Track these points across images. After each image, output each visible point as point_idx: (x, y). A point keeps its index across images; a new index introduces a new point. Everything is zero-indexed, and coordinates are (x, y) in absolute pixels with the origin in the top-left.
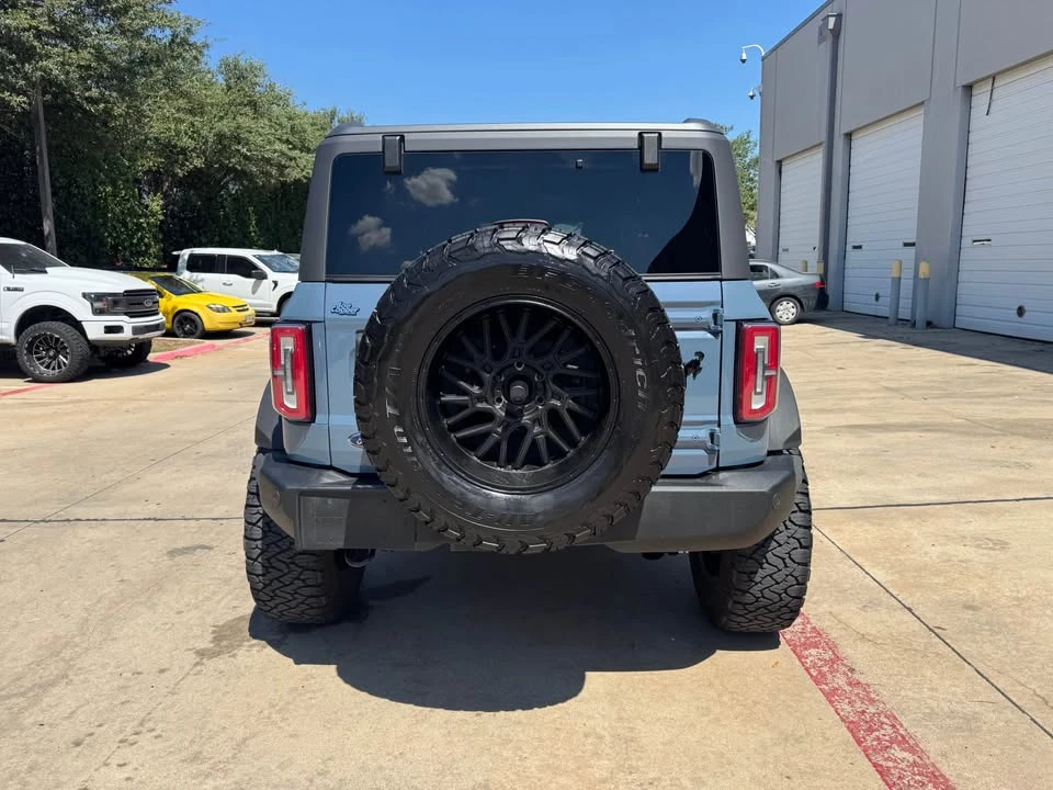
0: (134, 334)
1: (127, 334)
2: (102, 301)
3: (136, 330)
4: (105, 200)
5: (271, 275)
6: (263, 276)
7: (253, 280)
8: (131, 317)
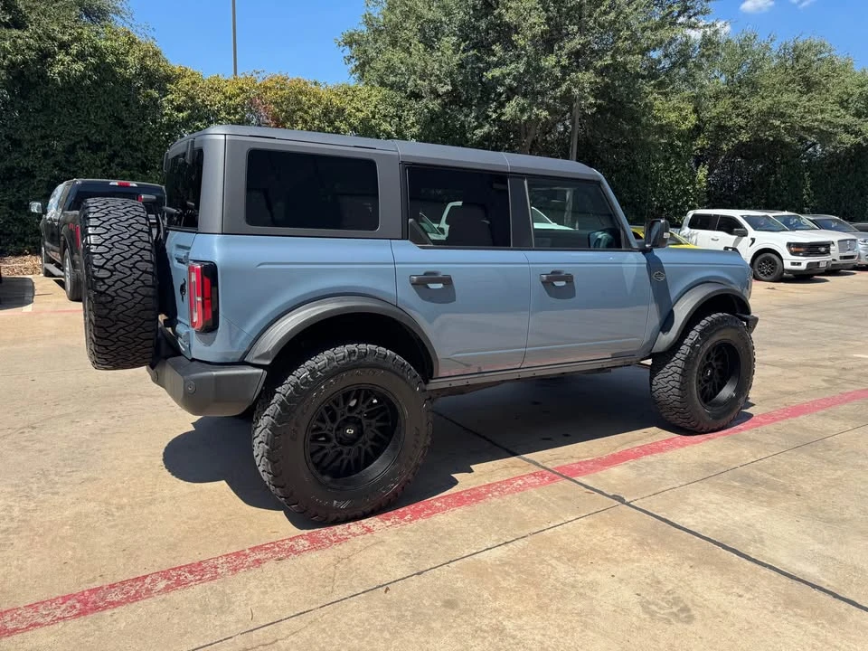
4: (657, 173)
5: (752, 233)
6: (745, 234)
7: (735, 237)
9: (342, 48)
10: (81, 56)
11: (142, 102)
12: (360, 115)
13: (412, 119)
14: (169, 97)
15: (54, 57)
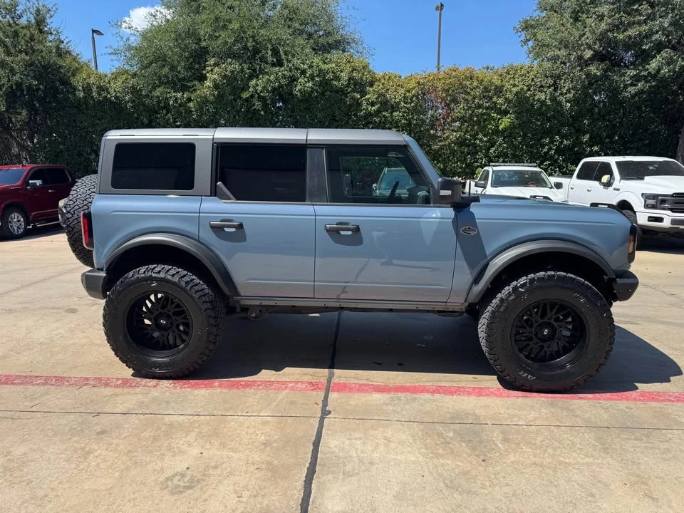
0: (672, 224)
1: (667, 224)
2: (654, 199)
3: (674, 222)
8: (673, 212)
9: (520, 34)
10: (312, 78)
11: (348, 102)
12: (515, 90)
13: (568, 85)
14: (367, 96)
15: (297, 81)
